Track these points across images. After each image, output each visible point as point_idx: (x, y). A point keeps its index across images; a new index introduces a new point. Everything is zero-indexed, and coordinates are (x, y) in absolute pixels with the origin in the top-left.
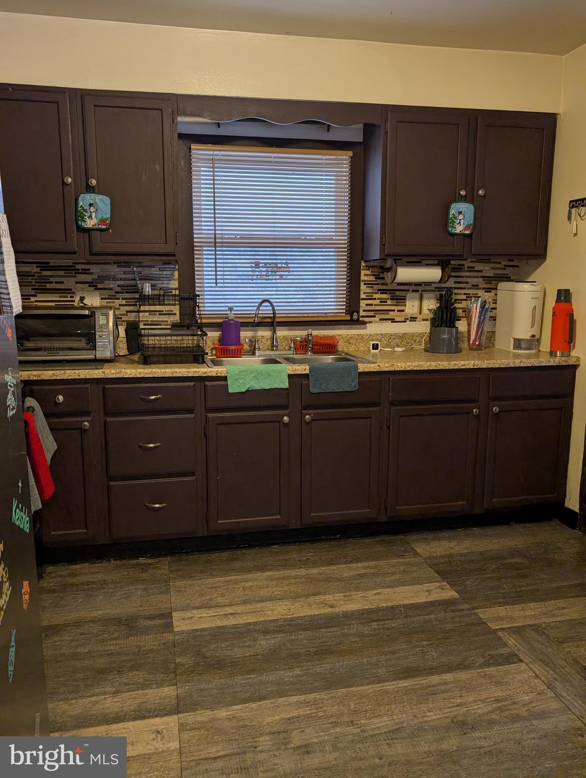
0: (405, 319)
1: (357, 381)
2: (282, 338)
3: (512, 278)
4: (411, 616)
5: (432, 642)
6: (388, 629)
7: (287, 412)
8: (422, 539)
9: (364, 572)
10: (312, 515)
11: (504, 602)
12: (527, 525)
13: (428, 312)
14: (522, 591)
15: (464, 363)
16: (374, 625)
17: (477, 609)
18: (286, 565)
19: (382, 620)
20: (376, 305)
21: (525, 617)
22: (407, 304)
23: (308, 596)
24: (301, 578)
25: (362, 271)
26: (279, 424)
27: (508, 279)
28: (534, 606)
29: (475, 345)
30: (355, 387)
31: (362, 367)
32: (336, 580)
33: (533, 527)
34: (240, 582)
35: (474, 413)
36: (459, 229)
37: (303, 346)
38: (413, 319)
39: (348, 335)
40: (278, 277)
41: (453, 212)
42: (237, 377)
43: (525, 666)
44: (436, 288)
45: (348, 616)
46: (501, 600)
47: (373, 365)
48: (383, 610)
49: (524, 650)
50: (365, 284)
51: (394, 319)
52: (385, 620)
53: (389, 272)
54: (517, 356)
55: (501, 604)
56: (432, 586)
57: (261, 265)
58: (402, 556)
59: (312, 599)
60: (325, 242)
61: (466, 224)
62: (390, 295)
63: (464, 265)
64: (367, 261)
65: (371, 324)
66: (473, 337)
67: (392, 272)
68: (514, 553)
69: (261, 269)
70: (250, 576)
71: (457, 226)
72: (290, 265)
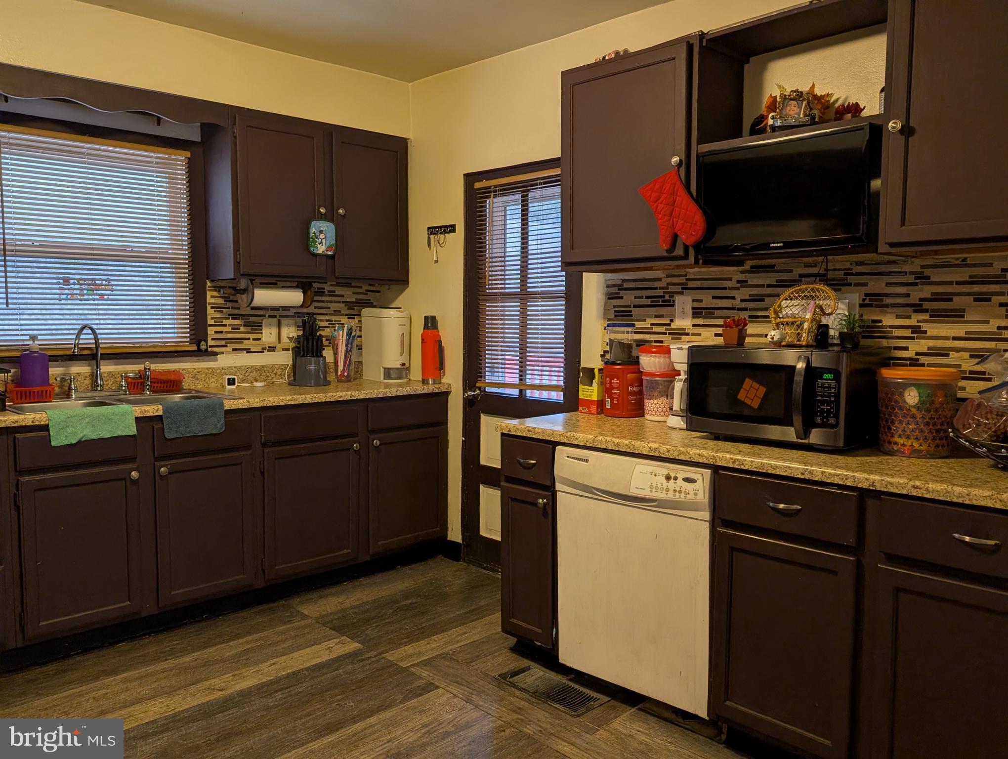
0: (263, 349)
1: (223, 421)
2: (106, 375)
3: (374, 304)
4: (317, 677)
5: (347, 694)
6: (296, 695)
7: (135, 466)
8: (307, 600)
9: (249, 646)
10: (173, 593)
11: (409, 641)
12: (413, 566)
13: (288, 340)
14: (423, 628)
15: (341, 394)
16: (279, 695)
17: (384, 653)
18: (144, 661)
19: (287, 688)
20: (226, 332)
21: (432, 649)
22: (264, 331)
23: (187, 686)
24: (171, 671)
25: (208, 293)
26: (124, 482)
27: (371, 305)
28: (437, 637)
29: (344, 376)
30: (222, 428)
31: (229, 405)
32: (217, 662)
33: (420, 567)
34: (87, 693)
35: (355, 449)
36: (321, 249)
37: (137, 384)
38: (272, 349)
39: (195, 369)
40: (97, 297)
41: (314, 230)
42: (64, 424)
43: (443, 691)
44: (295, 313)
45: (245, 696)
46: (405, 640)
47: (241, 401)
48: (284, 678)
49: (438, 678)
50: (212, 308)
51: (250, 349)
52: (290, 687)
53: (243, 294)
54: (387, 386)
55: (406, 644)
56: (331, 643)
57: (72, 281)
58: (289, 621)
59: (193, 689)
60: (161, 256)
61: (328, 244)
62: (243, 321)
63: (324, 289)
64: (214, 281)
65: (222, 355)
66: (341, 367)
67: (248, 293)
68: (407, 595)
69: (71, 286)
70: (98, 683)
71: (319, 246)
72: (113, 283)
